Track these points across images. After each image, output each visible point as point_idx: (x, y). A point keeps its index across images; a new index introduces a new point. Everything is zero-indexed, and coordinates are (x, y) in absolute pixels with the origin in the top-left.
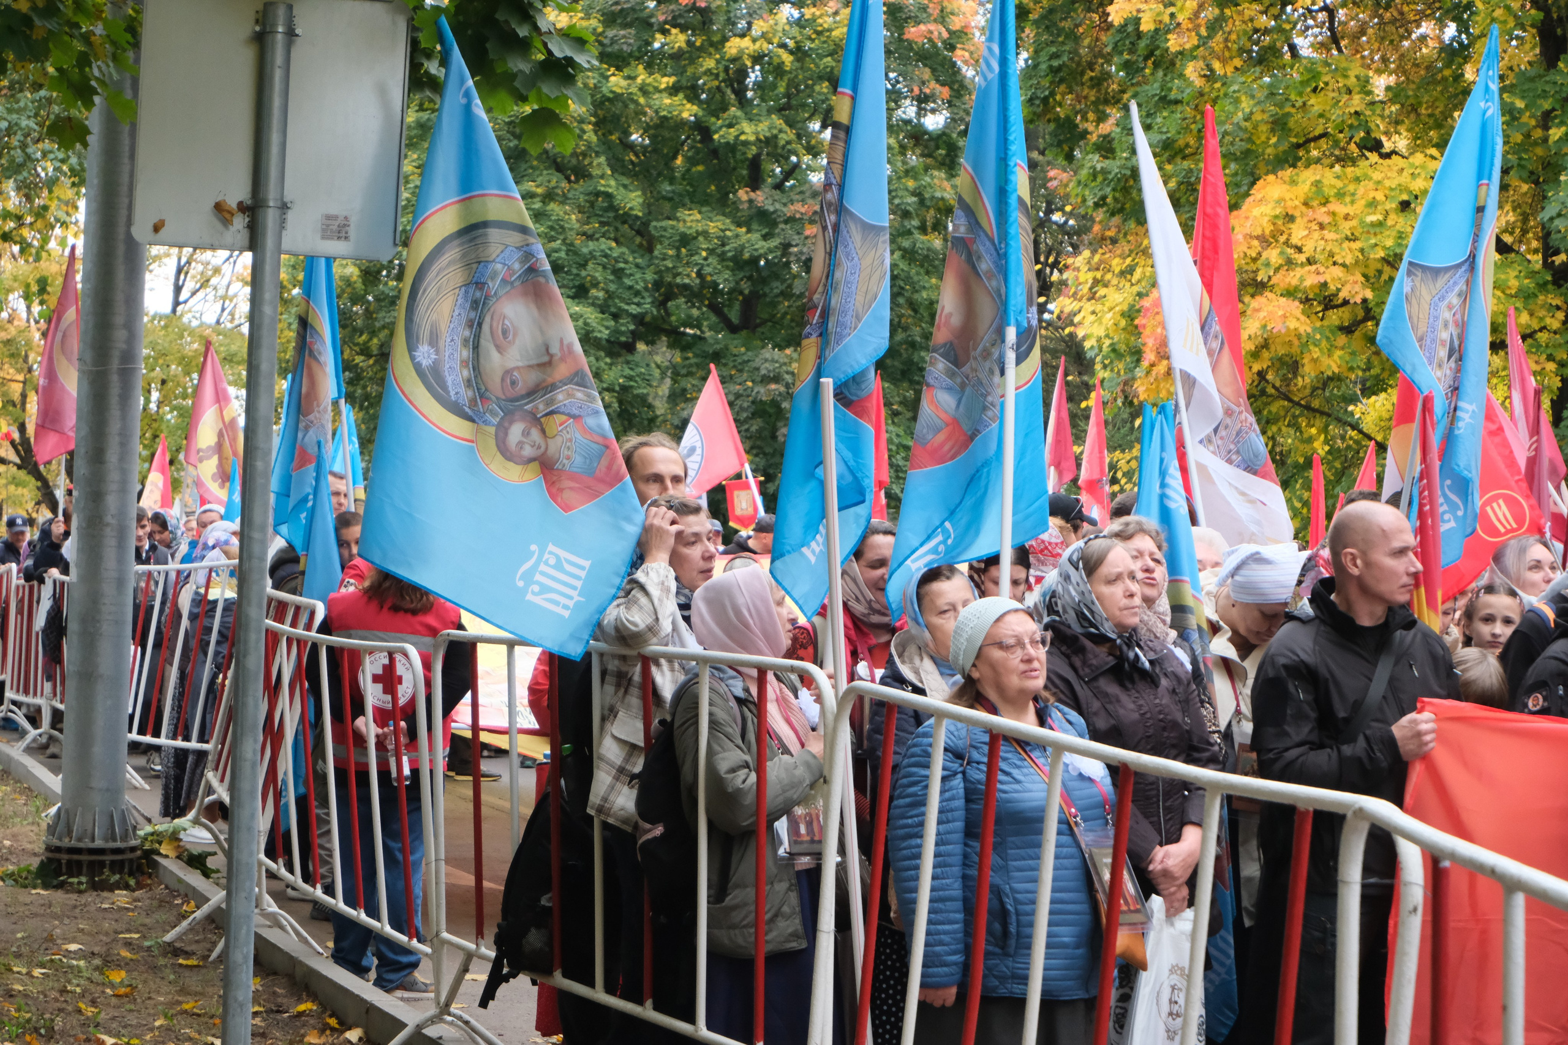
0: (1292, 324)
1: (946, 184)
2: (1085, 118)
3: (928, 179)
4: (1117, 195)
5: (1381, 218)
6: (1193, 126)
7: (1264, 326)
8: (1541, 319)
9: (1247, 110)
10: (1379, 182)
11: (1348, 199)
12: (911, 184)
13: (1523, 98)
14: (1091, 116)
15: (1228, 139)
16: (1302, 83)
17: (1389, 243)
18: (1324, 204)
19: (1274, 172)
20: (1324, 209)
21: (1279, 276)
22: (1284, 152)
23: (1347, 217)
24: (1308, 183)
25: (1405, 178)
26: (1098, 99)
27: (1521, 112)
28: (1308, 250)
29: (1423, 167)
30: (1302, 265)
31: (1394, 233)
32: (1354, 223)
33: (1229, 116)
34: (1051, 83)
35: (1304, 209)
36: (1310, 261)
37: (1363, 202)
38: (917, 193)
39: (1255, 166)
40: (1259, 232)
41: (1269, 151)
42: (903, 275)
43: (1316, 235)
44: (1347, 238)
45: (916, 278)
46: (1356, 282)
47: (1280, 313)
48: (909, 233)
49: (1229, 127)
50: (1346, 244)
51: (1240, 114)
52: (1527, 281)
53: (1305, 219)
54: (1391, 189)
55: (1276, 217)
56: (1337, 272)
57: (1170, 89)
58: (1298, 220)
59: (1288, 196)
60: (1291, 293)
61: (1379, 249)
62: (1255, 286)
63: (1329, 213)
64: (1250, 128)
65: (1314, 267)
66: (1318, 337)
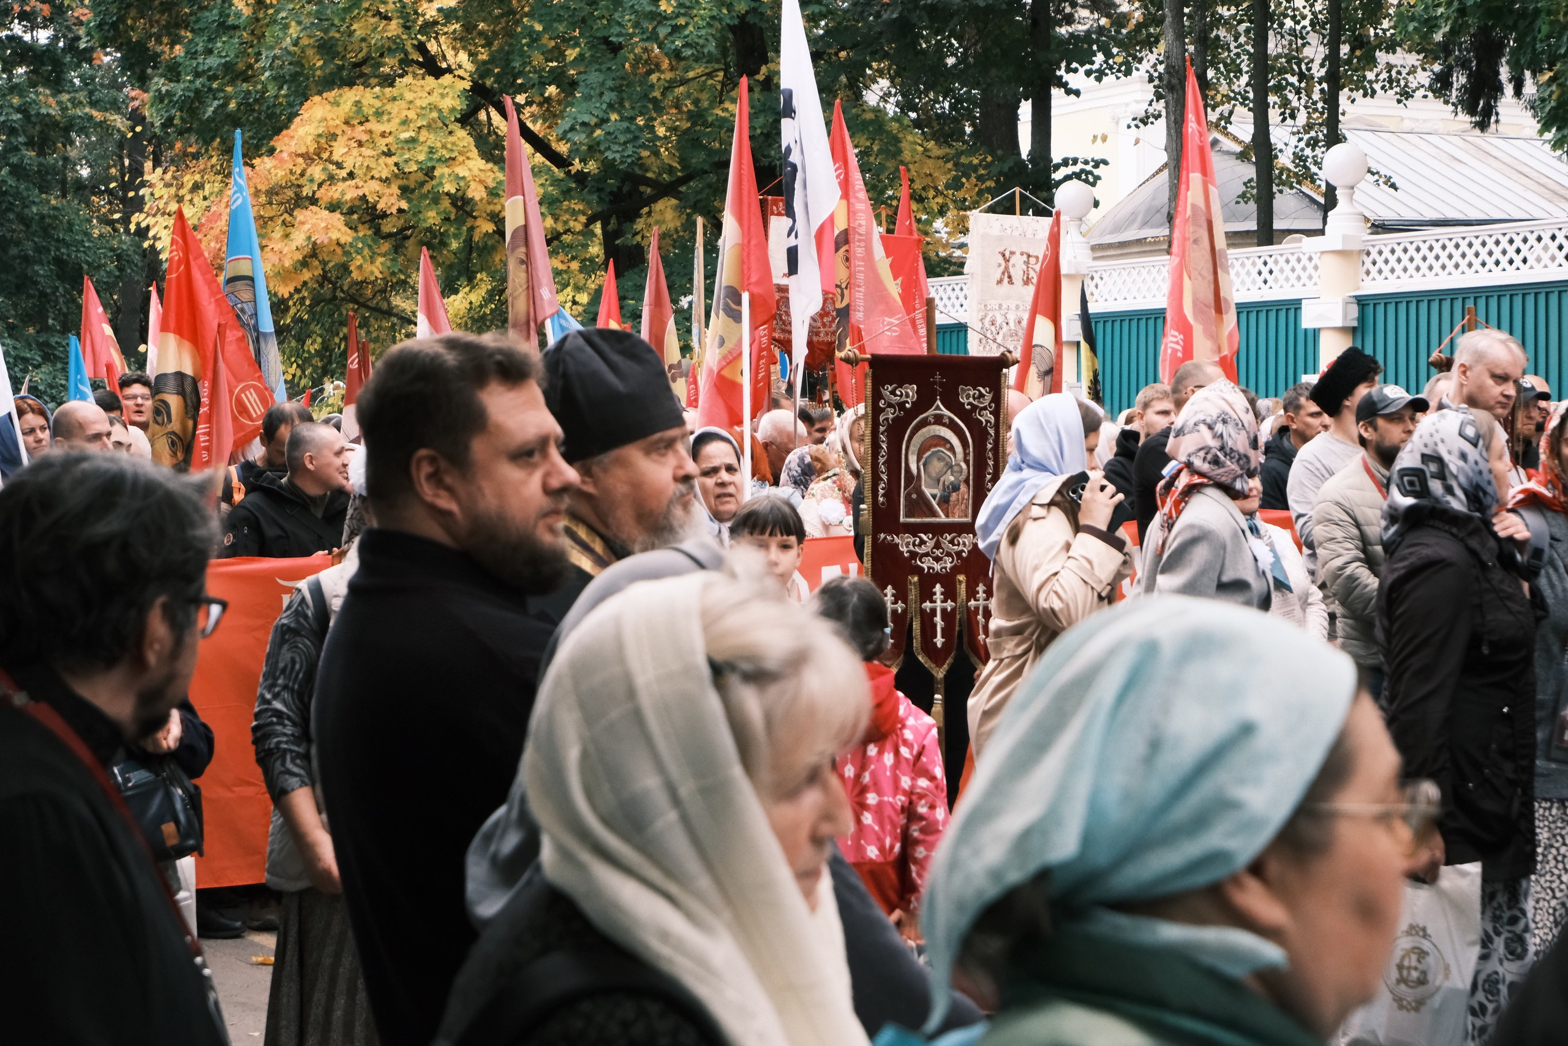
0: (335, 235)
1: (51, 99)
2: (159, 42)
3: (32, 96)
4: (185, 116)
5: (413, 134)
6: (250, 50)
7: (309, 238)
8: (566, 222)
9: (295, 36)
10: (411, 102)
11: (385, 118)
12: (16, 101)
13: (540, 22)
14: (165, 40)
15: (278, 62)
16: (344, 9)
17: (422, 157)
18: (361, 123)
19: (320, 93)
20: (363, 128)
21: (322, 190)
22: (331, 74)
23: (383, 135)
24: (349, 103)
25: (434, 98)
26: (168, 22)
27: (539, 33)
28: (348, 166)
29: (451, 87)
30: (344, 180)
31: (426, 149)
32: (390, 140)
33: (279, 41)
34: (119, 9)
35: (345, 127)
36: (351, 175)
37: (397, 121)
38: (22, 110)
39: (306, 86)
40: (303, 150)
41: (318, 73)
42: (12, 191)
43: (355, 152)
44: (384, 153)
45: (25, 194)
46: (392, 195)
47: (323, 225)
48: (16, 149)
49: (277, 52)
50: (383, 160)
51: (288, 39)
52: (551, 188)
53: (346, 138)
54: (422, 108)
55: (320, 136)
56: (375, 186)
57: (228, 16)
58: (339, 138)
59: (329, 116)
60: (333, 207)
61: (412, 163)
62: (302, 201)
63: (366, 132)
64: (298, 52)
65: (352, 183)
66: (360, 245)
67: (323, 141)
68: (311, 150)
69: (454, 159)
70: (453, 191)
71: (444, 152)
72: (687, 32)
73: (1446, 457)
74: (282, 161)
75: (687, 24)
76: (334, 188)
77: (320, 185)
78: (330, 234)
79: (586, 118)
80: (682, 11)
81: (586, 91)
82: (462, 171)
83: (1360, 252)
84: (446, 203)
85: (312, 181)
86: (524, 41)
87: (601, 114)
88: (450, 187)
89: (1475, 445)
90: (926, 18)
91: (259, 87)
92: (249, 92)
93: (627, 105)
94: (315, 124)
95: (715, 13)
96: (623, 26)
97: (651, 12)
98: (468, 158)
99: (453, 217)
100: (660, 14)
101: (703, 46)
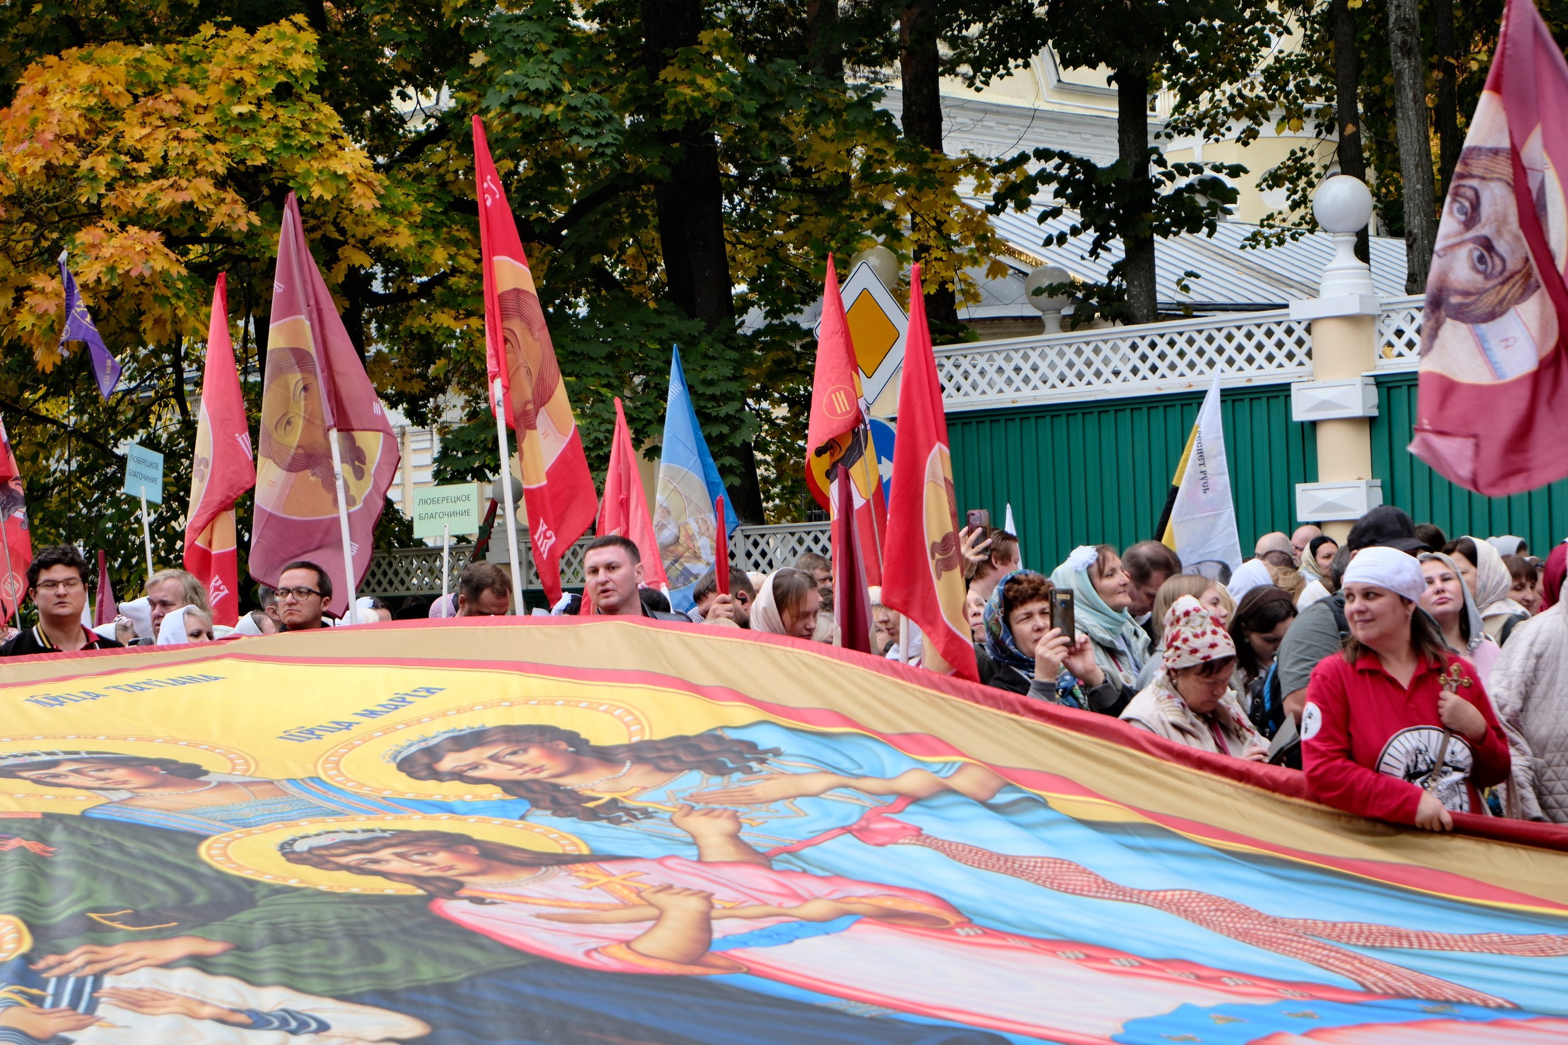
67: (98, 117)
68: (83, 131)
76: (135, 191)
77: (109, 186)
78: (152, 263)
85: (94, 179)
94: (81, 91)
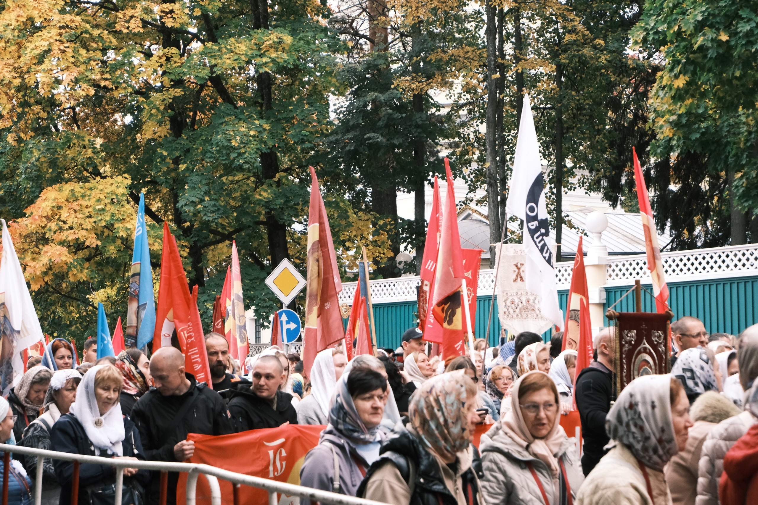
0: (64, 258)
5: (103, 207)
6: (11, 164)
7: (50, 260)
9: (37, 156)
10: (102, 190)
11: (87, 198)
13: (166, 151)
15: (29, 170)
16: (62, 143)
17: (108, 218)
18: (76, 201)
19: (51, 186)
20: (76, 203)
21: (56, 235)
22: (56, 176)
23: (87, 207)
24: (68, 191)
25: (113, 188)
27: (166, 157)
28: (70, 223)
29: (122, 183)
30: (67, 230)
31: (110, 214)
32: (90, 209)
33: (29, 159)
35: (66, 203)
36: (70, 228)
37: (95, 199)
39: (41, 183)
40: (45, 214)
41: (48, 176)
43: (73, 216)
44: (88, 217)
46: (92, 238)
47: (58, 253)
49: (29, 165)
50: (87, 220)
51: (34, 159)
53: (67, 208)
54: (108, 193)
55: (53, 207)
56: (84, 233)
58: (64, 208)
59: (59, 197)
60: (62, 243)
61: (103, 221)
62: (44, 240)
63: (78, 205)
64: (39, 165)
65: (72, 231)
66: (76, 264)
67: (55, 209)
68: (49, 214)
69: (124, 219)
70: (124, 236)
71: (120, 216)
72: (245, 156)
73: (695, 369)
74: (35, 220)
75: (246, 152)
76: (62, 234)
77: (55, 232)
78: (61, 258)
79: (195, 199)
80: (242, 146)
81: (192, 185)
82: (129, 226)
83: (606, 265)
84: (119, 242)
85: (50, 230)
86: (158, 160)
87: (201, 197)
88: (122, 234)
89: (707, 363)
90: (367, 149)
91: (16, 183)
92: (10, 186)
93: (212, 192)
94: (51, 201)
95: (259, 146)
96: (213, 153)
97: (227, 146)
98: (132, 219)
99: (122, 249)
100: (232, 147)
101: (254, 163)
